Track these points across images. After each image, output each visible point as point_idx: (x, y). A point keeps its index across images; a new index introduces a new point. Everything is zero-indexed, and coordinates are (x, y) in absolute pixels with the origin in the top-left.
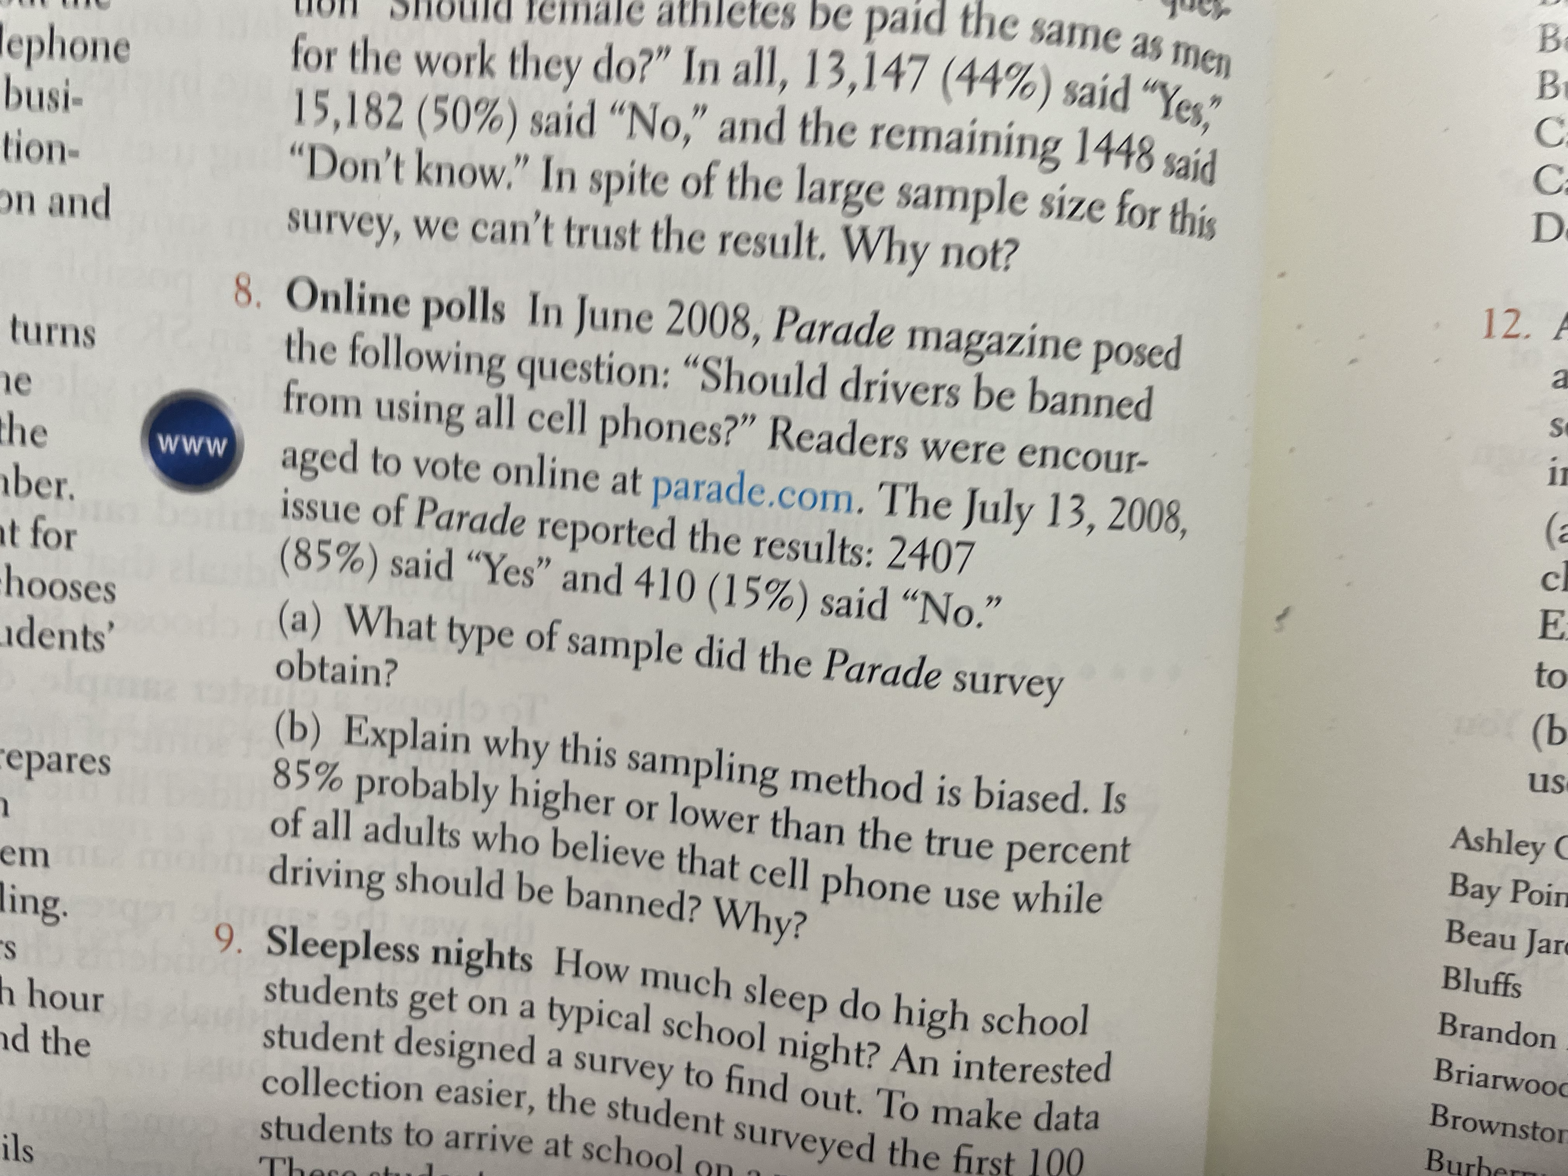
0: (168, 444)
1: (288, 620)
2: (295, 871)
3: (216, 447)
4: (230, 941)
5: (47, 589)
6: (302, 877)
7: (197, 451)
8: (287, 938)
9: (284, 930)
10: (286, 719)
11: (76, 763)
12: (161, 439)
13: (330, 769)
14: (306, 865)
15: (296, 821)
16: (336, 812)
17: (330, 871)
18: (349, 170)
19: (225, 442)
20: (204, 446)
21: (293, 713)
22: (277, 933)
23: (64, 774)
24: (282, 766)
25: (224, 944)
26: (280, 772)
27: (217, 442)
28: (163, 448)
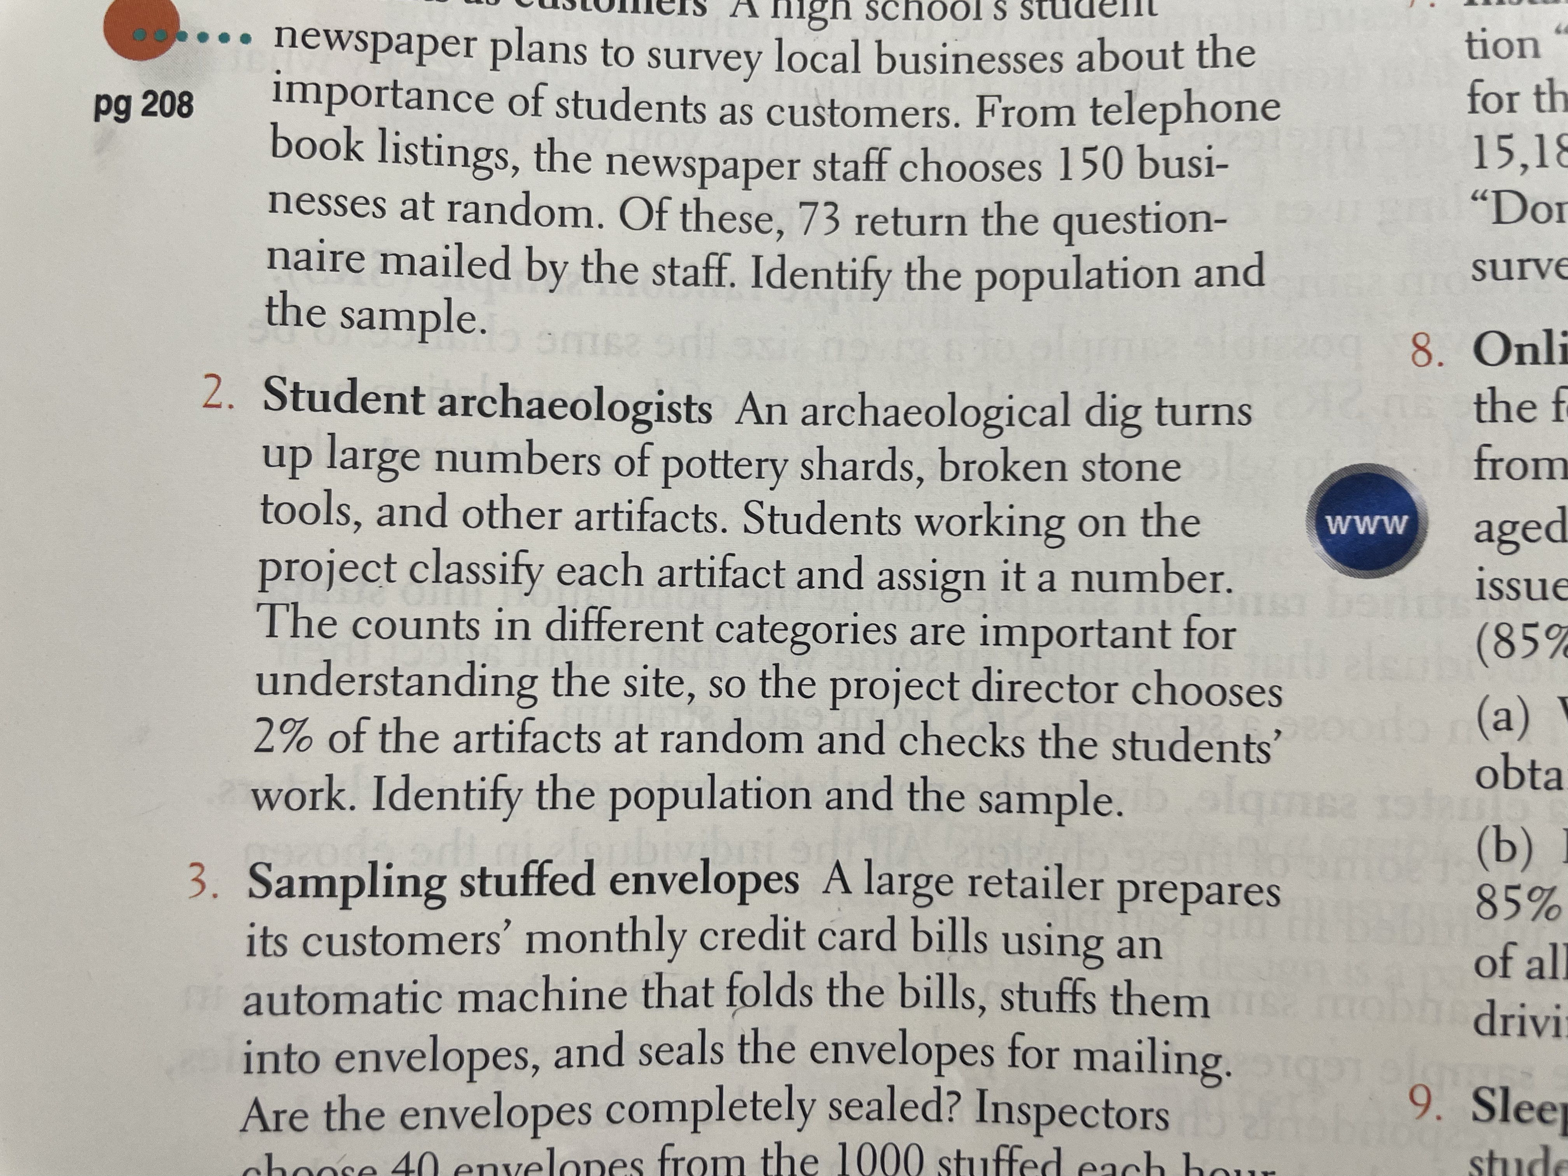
0: (1338, 525)
1: (1489, 719)
2: (1505, 1018)
3: (1397, 525)
4: (1427, 1106)
5: (1204, 695)
6: (1514, 1026)
7: (1372, 531)
8: (1497, 1102)
9: (1493, 1091)
10: (1491, 835)
11: (1240, 893)
12: (1329, 518)
13: (1546, 894)
14: (1518, 1012)
15: (1505, 958)
16: (1554, 946)
17: (1548, 1018)
18: (1542, 213)
19: (1405, 518)
20: (1381, 523)
21: (1498, 828)
22: (1485, 1095)
23: (1226, 907)
24: (1487, 892)
25: (1420, 1110)
26: (1485, 900)
27: (1395, 518)
28: (1333, 531)
